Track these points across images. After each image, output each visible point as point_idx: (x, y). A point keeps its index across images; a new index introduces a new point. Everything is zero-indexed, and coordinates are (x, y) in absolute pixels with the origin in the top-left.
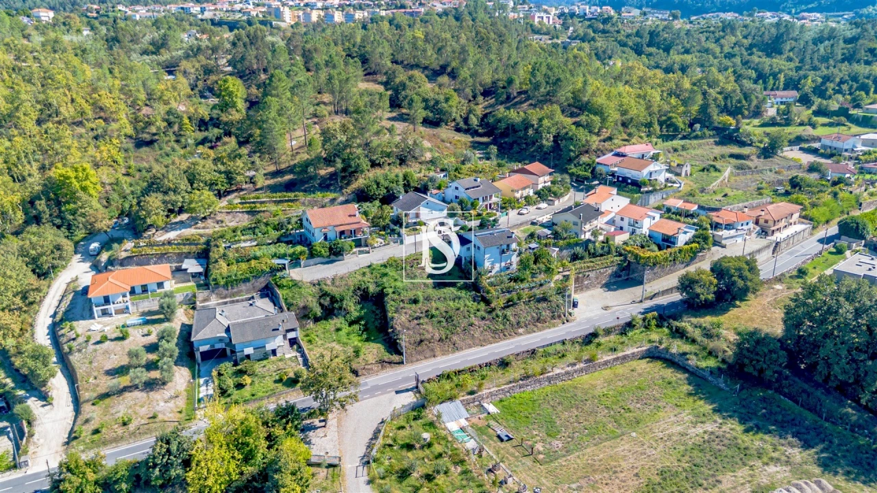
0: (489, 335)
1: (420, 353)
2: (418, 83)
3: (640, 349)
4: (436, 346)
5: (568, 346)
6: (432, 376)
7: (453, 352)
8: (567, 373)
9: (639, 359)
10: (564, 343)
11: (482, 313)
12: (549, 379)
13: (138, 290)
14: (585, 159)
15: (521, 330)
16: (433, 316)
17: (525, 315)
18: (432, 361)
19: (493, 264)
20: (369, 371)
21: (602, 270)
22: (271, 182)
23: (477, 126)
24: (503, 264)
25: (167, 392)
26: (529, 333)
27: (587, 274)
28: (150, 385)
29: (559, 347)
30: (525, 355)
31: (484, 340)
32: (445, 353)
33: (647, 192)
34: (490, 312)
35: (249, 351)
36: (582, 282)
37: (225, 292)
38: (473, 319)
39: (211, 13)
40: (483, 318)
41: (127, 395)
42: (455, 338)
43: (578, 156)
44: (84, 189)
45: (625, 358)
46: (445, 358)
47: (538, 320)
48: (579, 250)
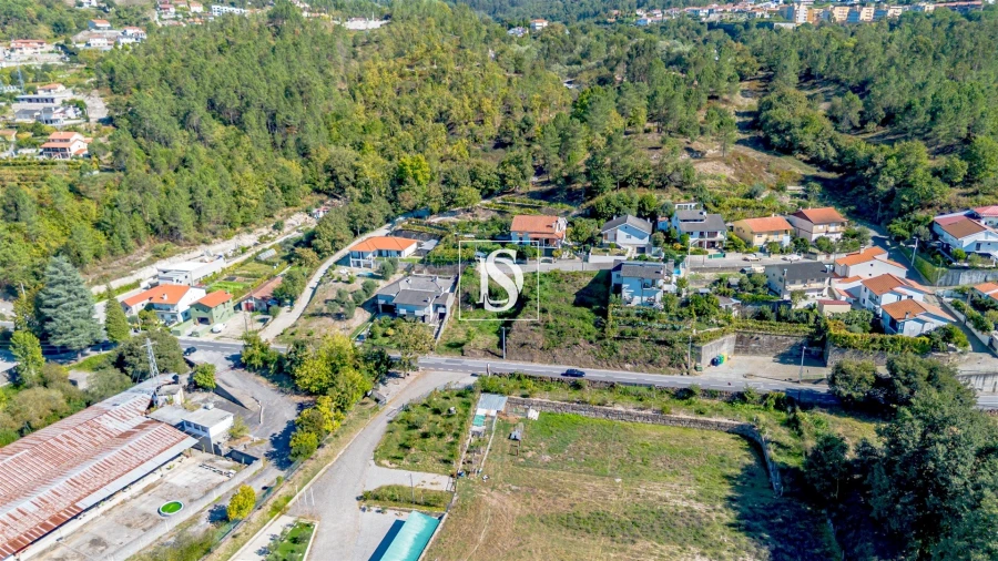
0: (591, 359)
1: (521, 353)
2: (789, 103)
3: (732, 422)
4: (537, 353)
5: (654, 394)
6: (507, 373)
7: (551, 363)
8: (628, 414)
9: (728, 432)
10: (650, 389)
11: (593, 338)
12: (607, 413)
13: (384, 253)
14: (920, 214)
15: (628, 366)
16: (548, 327)
17: (637, 352)
18: (529, 364)
19: (633, 295)
20: (473, 355)
21: (780, 338)
22: (536, 189)
23: (834, 158)
24: (645, 299)
25: (344, 324)
26: (636, 371)
27: (756, 336)
28: (339, 317)
29: (643, 390)
30: (603, 385)
31: (585, 363)
32: (543, 361)
33: (958, 268)
34: (599, 339)
35: (403, 311)
36: (747, 343)
37: (434, 269)
38: (581, 341)
39: (717, 15)
40: (591, 342)
41: (325, 318)
42: (556, 351)
43: (911, 209)
44: (415, 177)
45: (706, 423)
46: (541, 365)
47: (651, 362)
48: (766, 309)
